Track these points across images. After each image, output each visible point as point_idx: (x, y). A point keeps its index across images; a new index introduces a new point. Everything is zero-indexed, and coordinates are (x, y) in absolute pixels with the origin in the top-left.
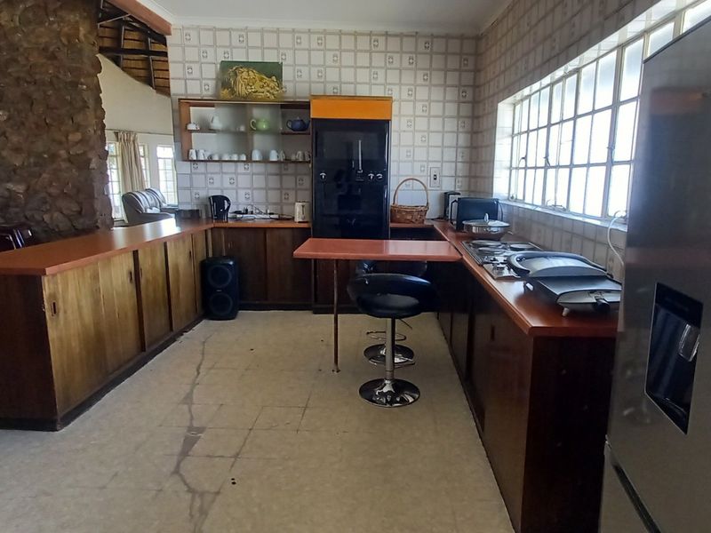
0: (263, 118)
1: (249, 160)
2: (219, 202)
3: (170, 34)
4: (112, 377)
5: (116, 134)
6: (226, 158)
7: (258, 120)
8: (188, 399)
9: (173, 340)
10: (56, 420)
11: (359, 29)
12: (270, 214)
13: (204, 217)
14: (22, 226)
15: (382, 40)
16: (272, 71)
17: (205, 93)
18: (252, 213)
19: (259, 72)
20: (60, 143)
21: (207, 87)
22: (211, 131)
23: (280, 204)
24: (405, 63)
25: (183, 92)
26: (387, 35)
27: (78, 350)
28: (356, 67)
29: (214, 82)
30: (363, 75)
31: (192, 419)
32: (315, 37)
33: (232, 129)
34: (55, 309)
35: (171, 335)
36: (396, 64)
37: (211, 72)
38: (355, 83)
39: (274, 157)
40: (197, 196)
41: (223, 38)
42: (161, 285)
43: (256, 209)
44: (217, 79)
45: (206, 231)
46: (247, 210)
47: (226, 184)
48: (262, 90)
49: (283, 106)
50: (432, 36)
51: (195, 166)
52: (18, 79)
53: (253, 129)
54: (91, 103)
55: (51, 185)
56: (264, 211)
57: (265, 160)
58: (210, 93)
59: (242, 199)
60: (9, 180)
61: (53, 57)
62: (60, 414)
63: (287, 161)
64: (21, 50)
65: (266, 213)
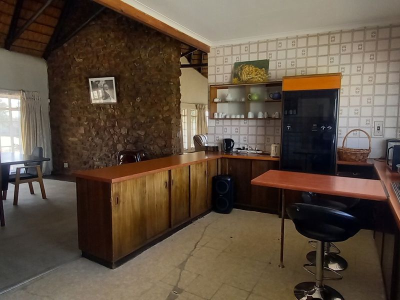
0: (256, 93)
1: (246, 118)
2: (228, 142)
3: (209, 52)
4: (149, 241)
5: (196, 105)
6: (233, 117)
7: (252, 94)
8: (182, 266)
9: (190, 222)
10: (112, 263)
11: (321, 31)
12: (257, 150)
13: (220, 150)
14: (141, 151)
15: (337, 36)
16: (263, 65)
17: (225, 81)
18: (247, 149)
19: (255, 67)
20: (160, 111)
21: (226, 78)
22: (227, 102)
23: (263, 144)
24: (356, 49)
25: (214, 82)
26: (341, 32)
27: (129, 225)
28: (318, 56)
29: (230, 75)
30: (323, 61)
31: (179, 281)
32: (290, 42)
33: (238, 100)
34: (118, 201)
35: (188, 220)
36: (348, 50)
37: (229, 69)
38: (317, 67)
39: (260, 116)
40: (218, 139)
41: (236, 50)
42: (185, 190)
43: (250, 147)
44: (232, 72)
45: (218, 159)
46: (244, 148)
47: (234, 132)
48: (256, 77)
49: (267, 85)
50: (378, 28)
51: (218, 122)
52: (146, 82)
53: (249, 100)
54: (175, 91)
55: (154, 132)
56: (254, 149)
57: (255, 118)
58: (228, 81)
59: (242, 141)
60: (139, 130)
61: (160, 71)
62: (114, 260)
63: (269, 118)
64: (148, 68)
65: (255, 150)
